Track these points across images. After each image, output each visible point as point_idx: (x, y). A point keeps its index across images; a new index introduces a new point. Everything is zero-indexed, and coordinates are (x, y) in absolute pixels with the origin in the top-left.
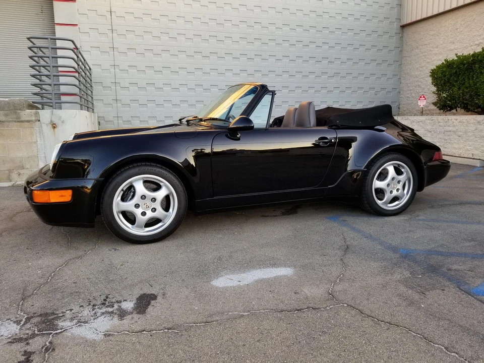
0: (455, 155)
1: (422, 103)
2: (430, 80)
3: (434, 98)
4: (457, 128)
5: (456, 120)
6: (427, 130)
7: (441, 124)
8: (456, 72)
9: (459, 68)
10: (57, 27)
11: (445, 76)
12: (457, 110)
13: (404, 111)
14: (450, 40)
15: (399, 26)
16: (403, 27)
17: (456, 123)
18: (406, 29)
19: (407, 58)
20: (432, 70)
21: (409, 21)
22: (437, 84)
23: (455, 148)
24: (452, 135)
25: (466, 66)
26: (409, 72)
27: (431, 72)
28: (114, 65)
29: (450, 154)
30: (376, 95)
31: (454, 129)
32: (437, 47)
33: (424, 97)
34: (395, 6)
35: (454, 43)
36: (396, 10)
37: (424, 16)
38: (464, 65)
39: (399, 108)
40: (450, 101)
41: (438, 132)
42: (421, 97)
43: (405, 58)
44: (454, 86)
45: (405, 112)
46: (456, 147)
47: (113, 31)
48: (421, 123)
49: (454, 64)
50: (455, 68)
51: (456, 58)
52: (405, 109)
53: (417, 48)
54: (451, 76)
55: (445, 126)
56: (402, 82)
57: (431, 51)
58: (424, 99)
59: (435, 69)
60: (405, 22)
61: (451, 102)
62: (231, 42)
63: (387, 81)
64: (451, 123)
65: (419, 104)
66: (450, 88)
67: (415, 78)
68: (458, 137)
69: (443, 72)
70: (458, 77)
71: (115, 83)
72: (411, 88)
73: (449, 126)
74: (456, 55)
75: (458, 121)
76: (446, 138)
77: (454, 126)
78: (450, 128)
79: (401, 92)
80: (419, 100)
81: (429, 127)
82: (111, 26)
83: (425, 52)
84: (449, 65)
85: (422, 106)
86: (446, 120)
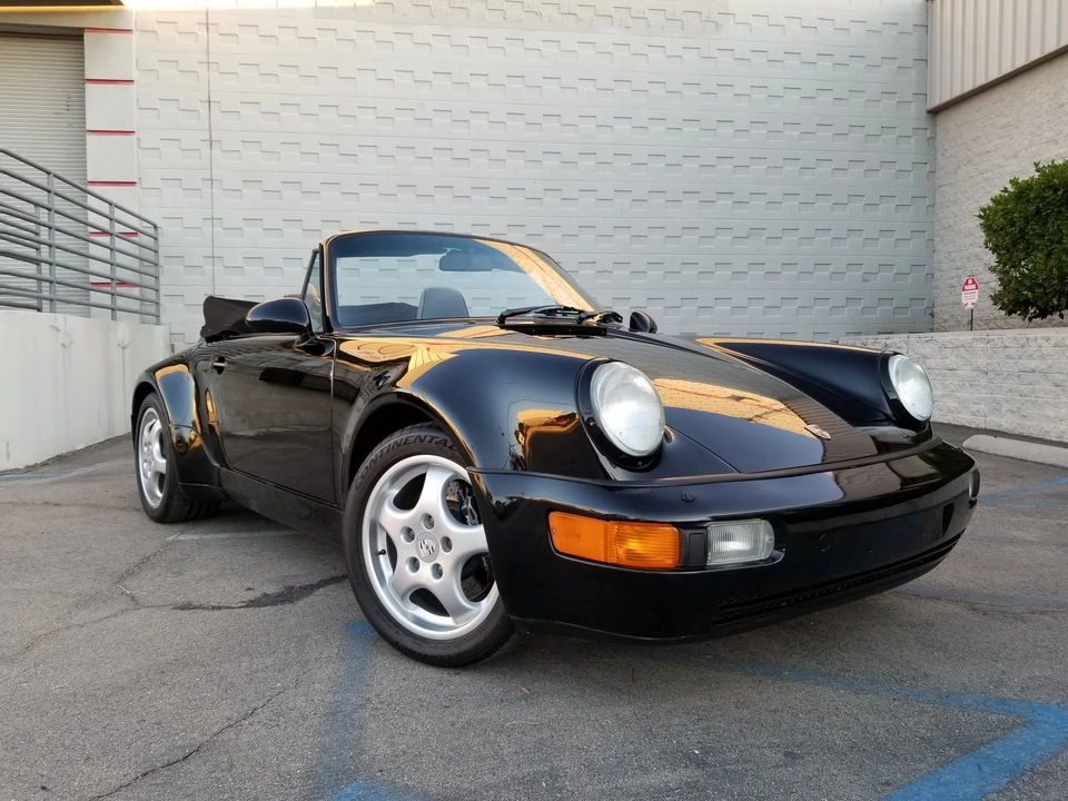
0: (1047, 437)
1: (970, 299)
2: (981, 236)
3: (993, 283)
4: (1049, 362)
5: (1048, 339)
6: (978, 369)
7: (1011, 352)
8: (1038, 212)
9: (1044, 199)
10: (90, 139)
11: (1013, 224)
12: (1062, 316)
13: (945, 321)
14: (1047, 134)
15: (924, 112)
16: (935, 112)
17: (1047, 348)
18: (941, 118)
19: (947, 188)
20: (983, 210)
21: (947, 97)
22: (997, 246)
23: (1047, 417)
24: (1038, 383)
25: (1060, 193)
26: (951, 222)
27: (980, 216)
28: (213, 218)
29: (1036, 433)
30: (865, 281)
31: (1042, 365)
32: (1016, 156)
33: (974, 282)
34: (910, 63)
35: (1056, 142)
36: (913, 73)
37: (981, 81)
38: (1056, 190)
39: (932, 315)
40: (1029, 288)
41: (1005, 374)
42: (967, 283)
43: (942, 189)
44: (1036, 248)
45: (946, 325)
46: (1051, 413)
47: (214, 144)
48: (962, 350)
49: (1031, 190)
50: (1035, 198)
51: (1037, 175)
52: (946, 317)
53: (970, 162)
54: (1027, 221)
55: (1020, 358)
56: (938, 248)
57: (1002, 166)
58: (974, 286)
59: (989, 208)
60: (936, 102)
61: (1033, 292)
62: (486, 161)
63: (896, 246)
64: (1033, 347)
65: (964, 302)
66: (1028, 255)
67: (966, 237)
68: (1054, 388)
69: (1006, 213)
70: (1045, 224)
71: (213, 257)
72: (959, 263)
73: (1030, 357)
74: (1036, 165)
75: (1053, 342)
76: (1025, 389)
77: (1043, 357)
78: (1033, 364)
79: (937, 275)
80: (963, 290)
81: (981, 361)
82: (208, 133)
83: (988, 171)
84: (1022, 192)
85: (970, 306)
86: (1022, 342)
